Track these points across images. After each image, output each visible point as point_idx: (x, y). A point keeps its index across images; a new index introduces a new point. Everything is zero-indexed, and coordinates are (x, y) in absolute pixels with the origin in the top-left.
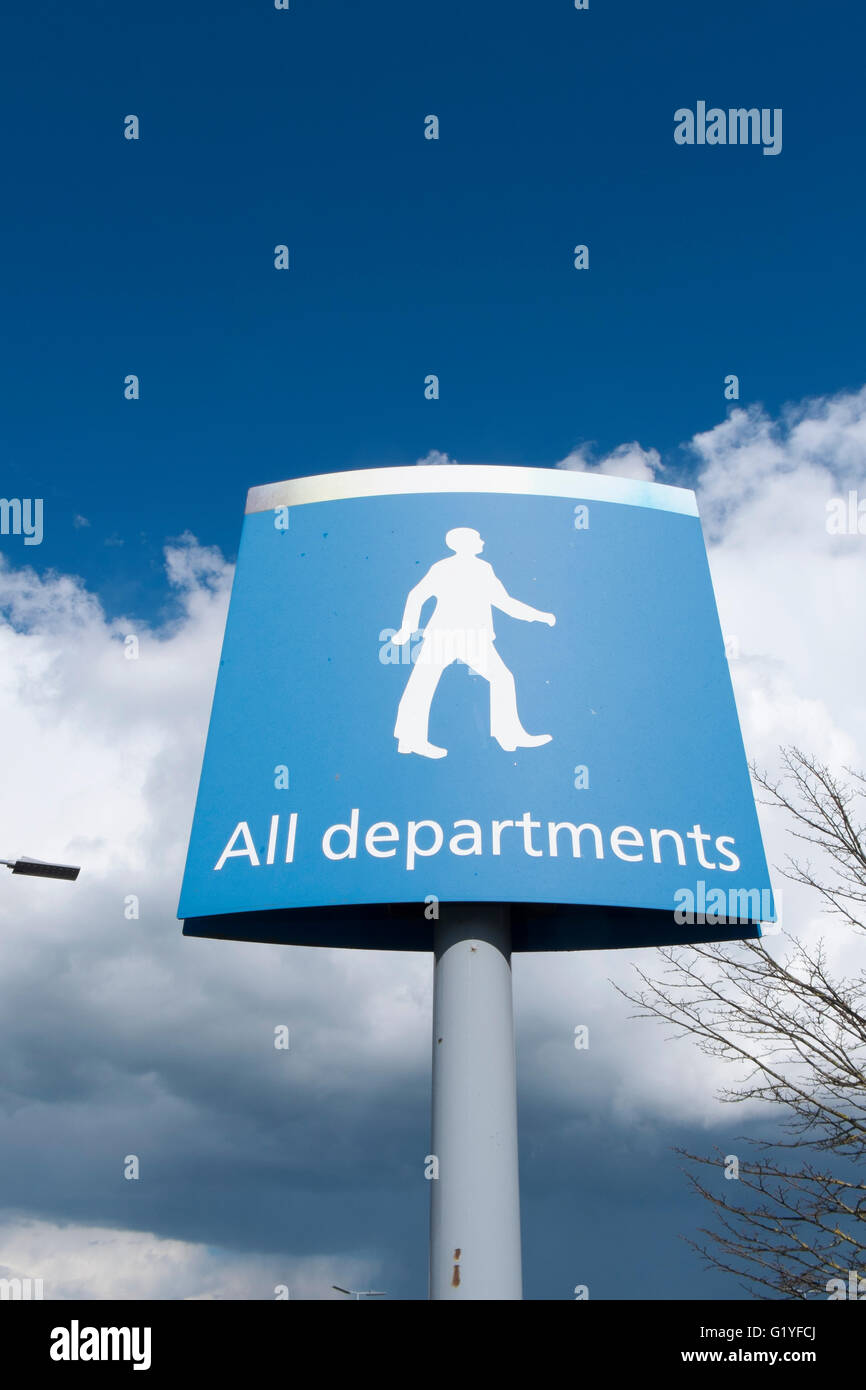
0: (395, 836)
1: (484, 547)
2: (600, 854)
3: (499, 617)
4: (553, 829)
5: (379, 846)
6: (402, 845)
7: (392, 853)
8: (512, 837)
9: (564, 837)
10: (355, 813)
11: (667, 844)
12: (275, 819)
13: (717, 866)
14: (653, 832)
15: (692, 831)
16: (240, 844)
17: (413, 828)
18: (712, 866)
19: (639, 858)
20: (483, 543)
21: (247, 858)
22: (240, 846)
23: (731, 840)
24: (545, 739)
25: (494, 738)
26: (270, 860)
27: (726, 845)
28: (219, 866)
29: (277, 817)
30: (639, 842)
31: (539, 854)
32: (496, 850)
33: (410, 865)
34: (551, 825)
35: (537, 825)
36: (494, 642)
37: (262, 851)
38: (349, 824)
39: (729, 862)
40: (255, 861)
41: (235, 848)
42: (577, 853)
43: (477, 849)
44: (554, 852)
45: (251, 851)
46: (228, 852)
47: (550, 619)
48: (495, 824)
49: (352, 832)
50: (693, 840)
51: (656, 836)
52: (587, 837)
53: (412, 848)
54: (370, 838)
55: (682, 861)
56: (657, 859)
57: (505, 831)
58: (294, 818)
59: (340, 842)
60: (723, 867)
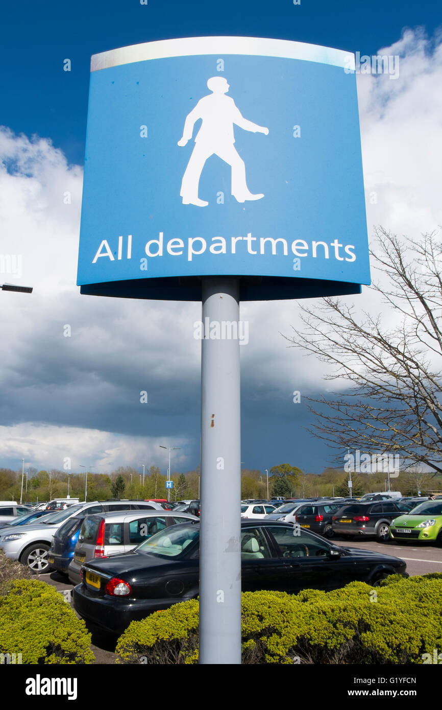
0: (182, 245)
1: (229, 88)
2: (286, 253)
4: (263, 241)
5: (174, 250)
6: (185, 249)
7: (181, 253)
8: (242, 245)
9: (268, 245)
10: (161, 234)
11: (320, 249)
12: (121, 238)
13: (345, 259)
14: (314, 243)
15: (334, 242)
16: (104, 250)
17: (191, 241)
18: (342, 259)
19: (306, 255)
20: (229, 86)
21: (108, 257)
22: (104, 251)
23: (353, 247)
24: (261, 196)
25: (233, 196)
26: (120, 258)
27: (350, 249)
28: (95, 261)
29: (122, 237)
30: (306, 247)
31: (255, 253)
32: (233, 251)
33: (190, 259)
34: (262, 239)
35: (255, 239)
36: (234, 144)
37: (115, 254)
38: (158, 240)
39: (350, 257)
40: (112, 258)
41: (102, 252)
42: (274, 252)
43: (224, 251)
44: (262, 252)
45: (109, 254)
46: (98, 255)
47: (265, 131)
48: (233, 239)
49: (160, 243)
50: (333, 247)
51: (315, 245)
52: (280, 246)
53: (191, 251)
54: (169, 246)
55: (327, 256)
56: (315, 255)
57: (238, 243)
58: (130, 237)
59: (154, 248)
60: (347, 259)
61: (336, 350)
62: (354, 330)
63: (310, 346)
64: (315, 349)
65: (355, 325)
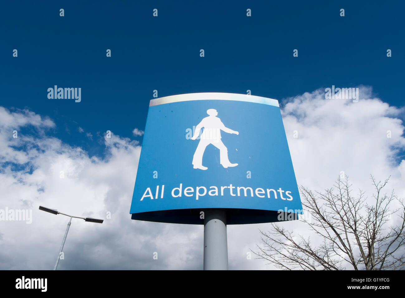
0: (193, 191)
1: (218, 114)
2: (252, 195)
3: (222, 132)
4: (239, 189)
5: (188, 193)
6: (194, 193)
7: (192, 195)
8: (227, 191)
9: (242, 191)
10: (181, 185)
11: (272, 193)
12: (158, 187)
13: (286, 199)
14: (268, 190)
15: (279, 190)
16: (148, 193)
17: (198, 189)
18: (285, 199)
19: (264, 197)
20: (217, 113)
21: (150, 197)
22: (148, 194)
23: (290, 192)
24: (236, 165)
25: (221, 164)
26: (157, 197)
27: (289, 193)
28: (142, 199)
30: (264, 192)
31: (235, 195)
32: (222, 194)
33: (197, 198)
35: (234, 187)
36: (221, 139)
37: (154, 195)
38: (179, 188)
39: (290, 198)
40: (152, 198)
41: (146, 195)
42: (246, 195)
43: (217, 194)
44: (239, 195)
45: (151, 195)
46: (144, 196)
47: (237, 133)
48: (222, 187)
49: (180, 190)
50: (279, 192)
52: (248, 191)
53: (198, 194)
54: (185, 191)
55: (276, 197)
56: (269, 197)
57: (225, 190)
58: (163, 186)
59: (177, 192)
60: (288, 199)
61: (285, 261)
62: (295, 247)
63: (269, 258)
64: (273, 260)
65: (296, 244)
